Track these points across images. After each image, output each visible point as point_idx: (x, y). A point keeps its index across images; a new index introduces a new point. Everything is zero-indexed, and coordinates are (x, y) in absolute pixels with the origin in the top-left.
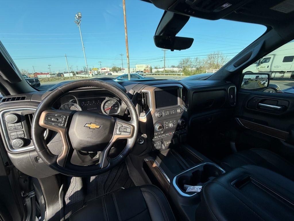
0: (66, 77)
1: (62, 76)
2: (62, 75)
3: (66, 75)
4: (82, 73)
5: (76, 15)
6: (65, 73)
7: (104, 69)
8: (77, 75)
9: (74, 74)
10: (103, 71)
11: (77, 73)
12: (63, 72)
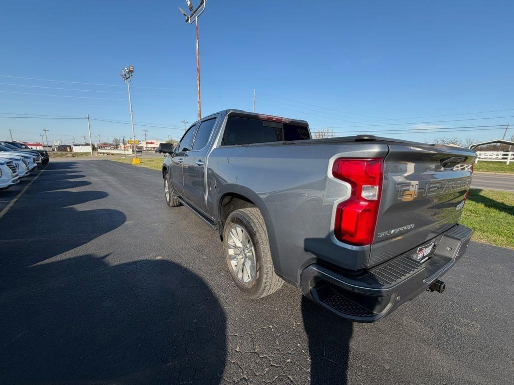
0: (77, 153)
1: (68, 150)
2: (68, 148)
3: (76, 149)
4: (106, 147)
5: (126, 68)
6: (75, 145)
7: (152, 143)
8: (99, 150)
9: (94, 148)
10: (149, 146)
11: (101, 147)
12: (72, 145)
